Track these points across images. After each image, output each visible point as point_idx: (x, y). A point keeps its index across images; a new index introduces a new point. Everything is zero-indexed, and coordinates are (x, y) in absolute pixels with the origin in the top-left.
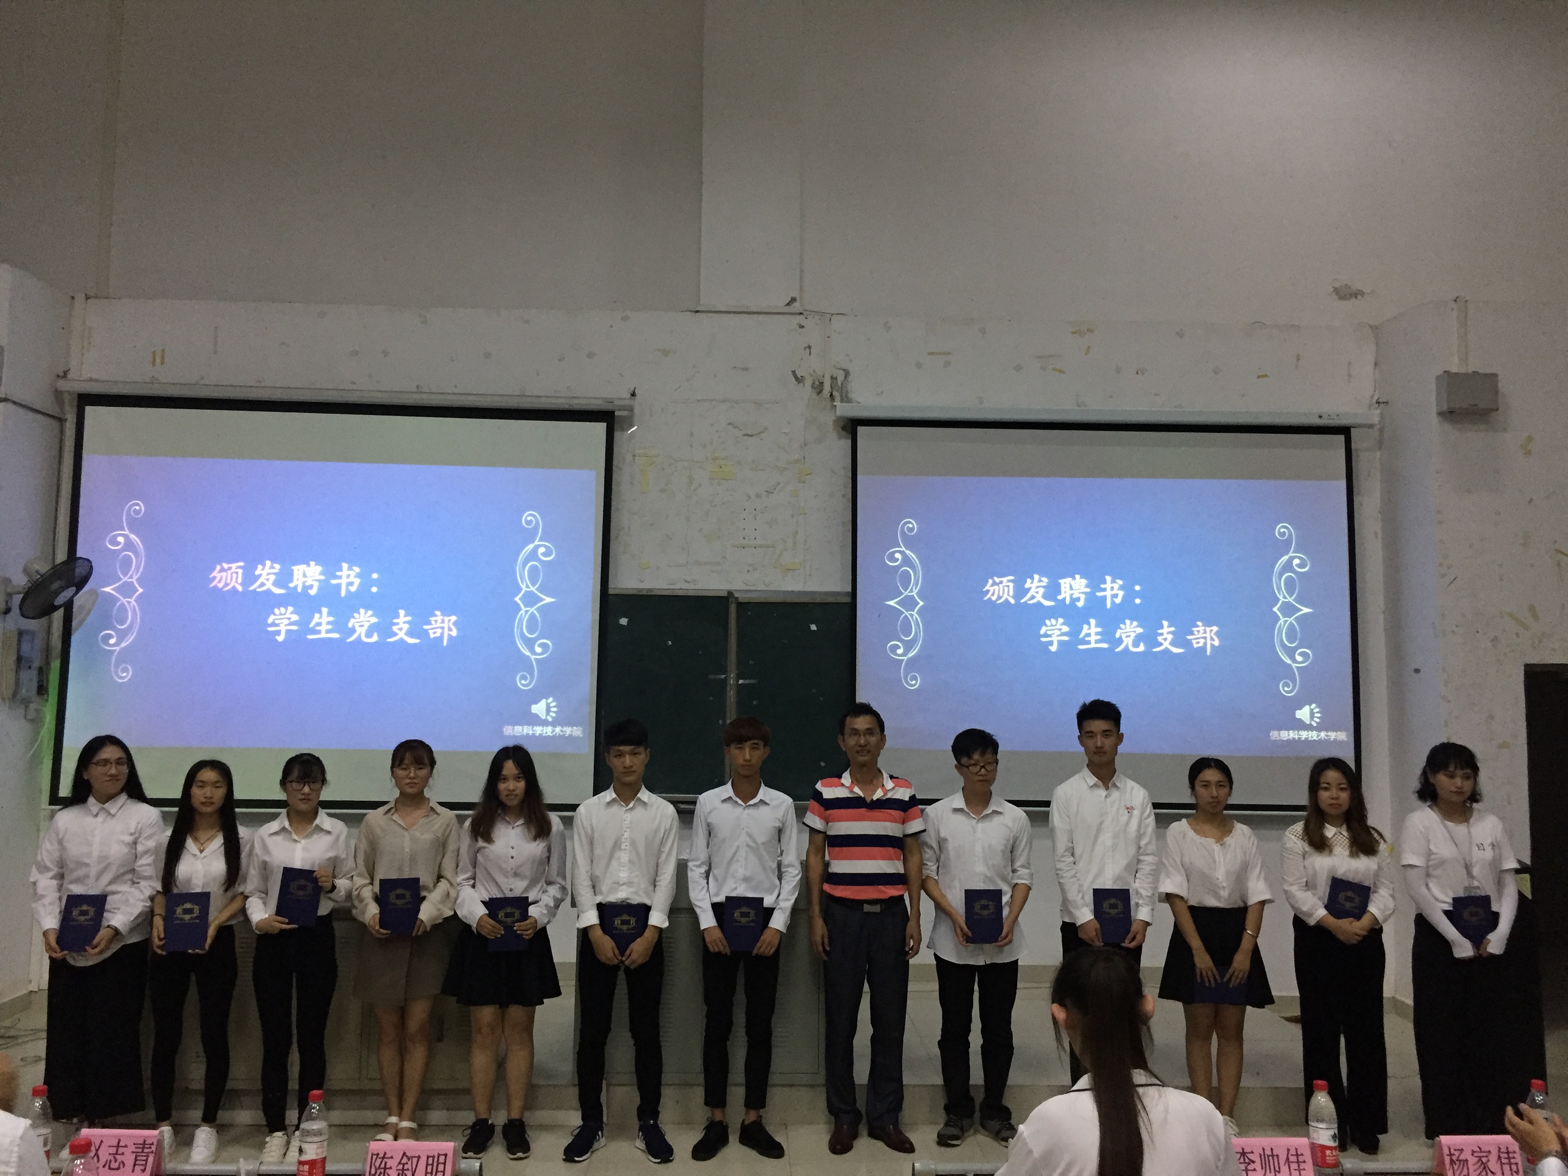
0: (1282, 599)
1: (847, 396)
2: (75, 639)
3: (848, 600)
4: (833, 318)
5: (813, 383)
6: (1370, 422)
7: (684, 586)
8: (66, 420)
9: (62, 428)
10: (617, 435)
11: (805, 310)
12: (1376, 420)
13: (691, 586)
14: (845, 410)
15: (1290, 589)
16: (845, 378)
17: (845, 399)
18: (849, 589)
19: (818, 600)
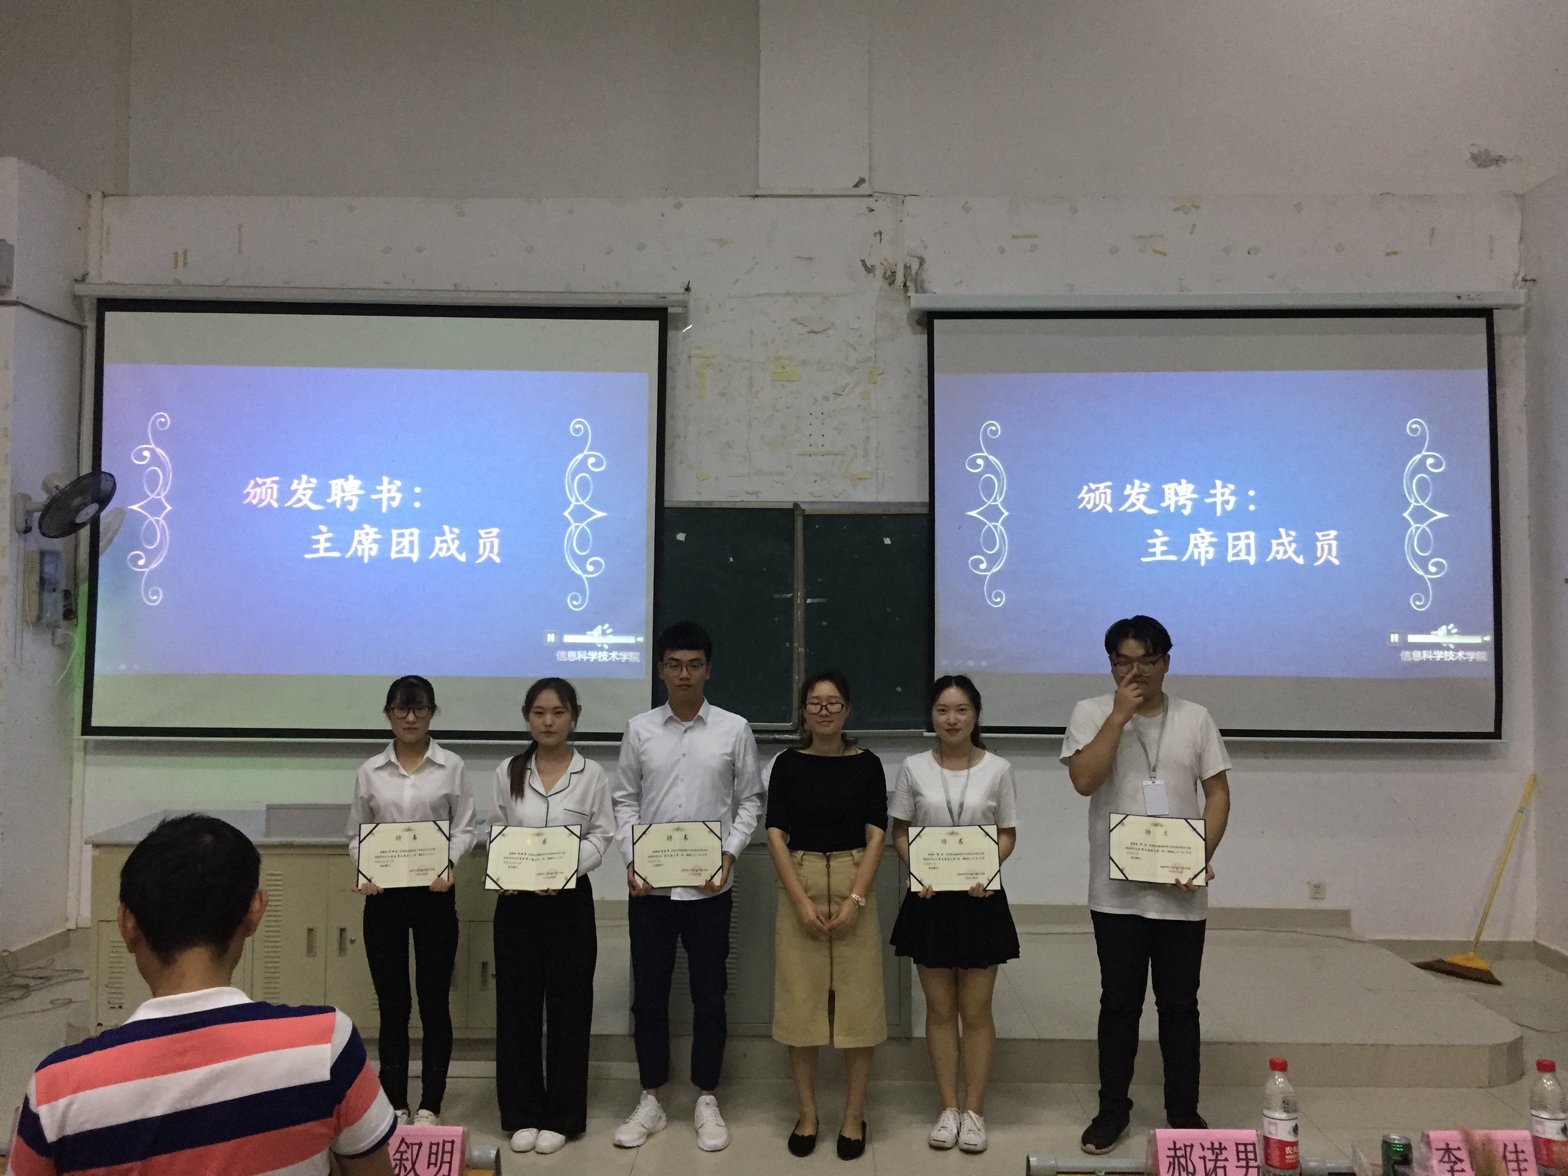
0: (1413, 504)
1: (921, 287)
2: (103, 560)
3: (925, 510)
4: (907, 199)
5: (885, 273)
6: (1515, 302)
7: (746, 498)
8: (86, 327)
9: (82, 336)
10: (671, 334)
11: (874, 192)
12: (1522, 301)
13: (753, 498)
14: (921, 302)
15: (1423, 493)
16: (920, 266)
17: (920, 289)
18: (926, 499)
19: (893, 511)
